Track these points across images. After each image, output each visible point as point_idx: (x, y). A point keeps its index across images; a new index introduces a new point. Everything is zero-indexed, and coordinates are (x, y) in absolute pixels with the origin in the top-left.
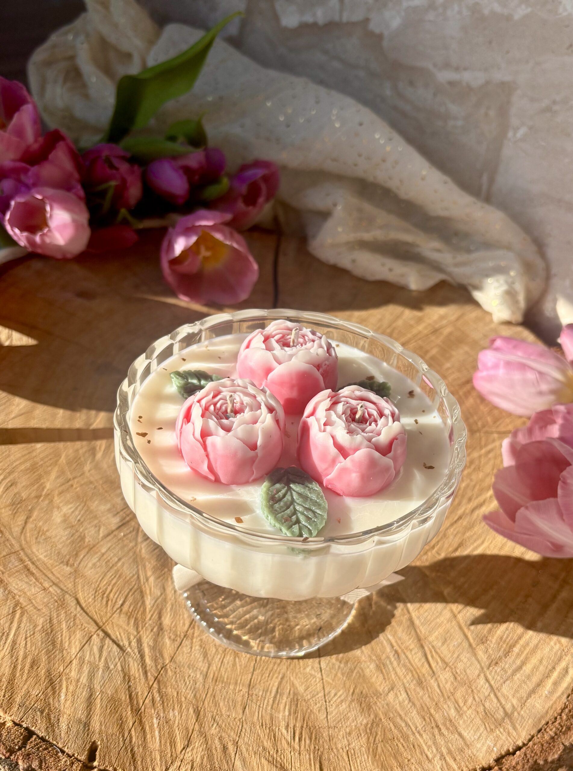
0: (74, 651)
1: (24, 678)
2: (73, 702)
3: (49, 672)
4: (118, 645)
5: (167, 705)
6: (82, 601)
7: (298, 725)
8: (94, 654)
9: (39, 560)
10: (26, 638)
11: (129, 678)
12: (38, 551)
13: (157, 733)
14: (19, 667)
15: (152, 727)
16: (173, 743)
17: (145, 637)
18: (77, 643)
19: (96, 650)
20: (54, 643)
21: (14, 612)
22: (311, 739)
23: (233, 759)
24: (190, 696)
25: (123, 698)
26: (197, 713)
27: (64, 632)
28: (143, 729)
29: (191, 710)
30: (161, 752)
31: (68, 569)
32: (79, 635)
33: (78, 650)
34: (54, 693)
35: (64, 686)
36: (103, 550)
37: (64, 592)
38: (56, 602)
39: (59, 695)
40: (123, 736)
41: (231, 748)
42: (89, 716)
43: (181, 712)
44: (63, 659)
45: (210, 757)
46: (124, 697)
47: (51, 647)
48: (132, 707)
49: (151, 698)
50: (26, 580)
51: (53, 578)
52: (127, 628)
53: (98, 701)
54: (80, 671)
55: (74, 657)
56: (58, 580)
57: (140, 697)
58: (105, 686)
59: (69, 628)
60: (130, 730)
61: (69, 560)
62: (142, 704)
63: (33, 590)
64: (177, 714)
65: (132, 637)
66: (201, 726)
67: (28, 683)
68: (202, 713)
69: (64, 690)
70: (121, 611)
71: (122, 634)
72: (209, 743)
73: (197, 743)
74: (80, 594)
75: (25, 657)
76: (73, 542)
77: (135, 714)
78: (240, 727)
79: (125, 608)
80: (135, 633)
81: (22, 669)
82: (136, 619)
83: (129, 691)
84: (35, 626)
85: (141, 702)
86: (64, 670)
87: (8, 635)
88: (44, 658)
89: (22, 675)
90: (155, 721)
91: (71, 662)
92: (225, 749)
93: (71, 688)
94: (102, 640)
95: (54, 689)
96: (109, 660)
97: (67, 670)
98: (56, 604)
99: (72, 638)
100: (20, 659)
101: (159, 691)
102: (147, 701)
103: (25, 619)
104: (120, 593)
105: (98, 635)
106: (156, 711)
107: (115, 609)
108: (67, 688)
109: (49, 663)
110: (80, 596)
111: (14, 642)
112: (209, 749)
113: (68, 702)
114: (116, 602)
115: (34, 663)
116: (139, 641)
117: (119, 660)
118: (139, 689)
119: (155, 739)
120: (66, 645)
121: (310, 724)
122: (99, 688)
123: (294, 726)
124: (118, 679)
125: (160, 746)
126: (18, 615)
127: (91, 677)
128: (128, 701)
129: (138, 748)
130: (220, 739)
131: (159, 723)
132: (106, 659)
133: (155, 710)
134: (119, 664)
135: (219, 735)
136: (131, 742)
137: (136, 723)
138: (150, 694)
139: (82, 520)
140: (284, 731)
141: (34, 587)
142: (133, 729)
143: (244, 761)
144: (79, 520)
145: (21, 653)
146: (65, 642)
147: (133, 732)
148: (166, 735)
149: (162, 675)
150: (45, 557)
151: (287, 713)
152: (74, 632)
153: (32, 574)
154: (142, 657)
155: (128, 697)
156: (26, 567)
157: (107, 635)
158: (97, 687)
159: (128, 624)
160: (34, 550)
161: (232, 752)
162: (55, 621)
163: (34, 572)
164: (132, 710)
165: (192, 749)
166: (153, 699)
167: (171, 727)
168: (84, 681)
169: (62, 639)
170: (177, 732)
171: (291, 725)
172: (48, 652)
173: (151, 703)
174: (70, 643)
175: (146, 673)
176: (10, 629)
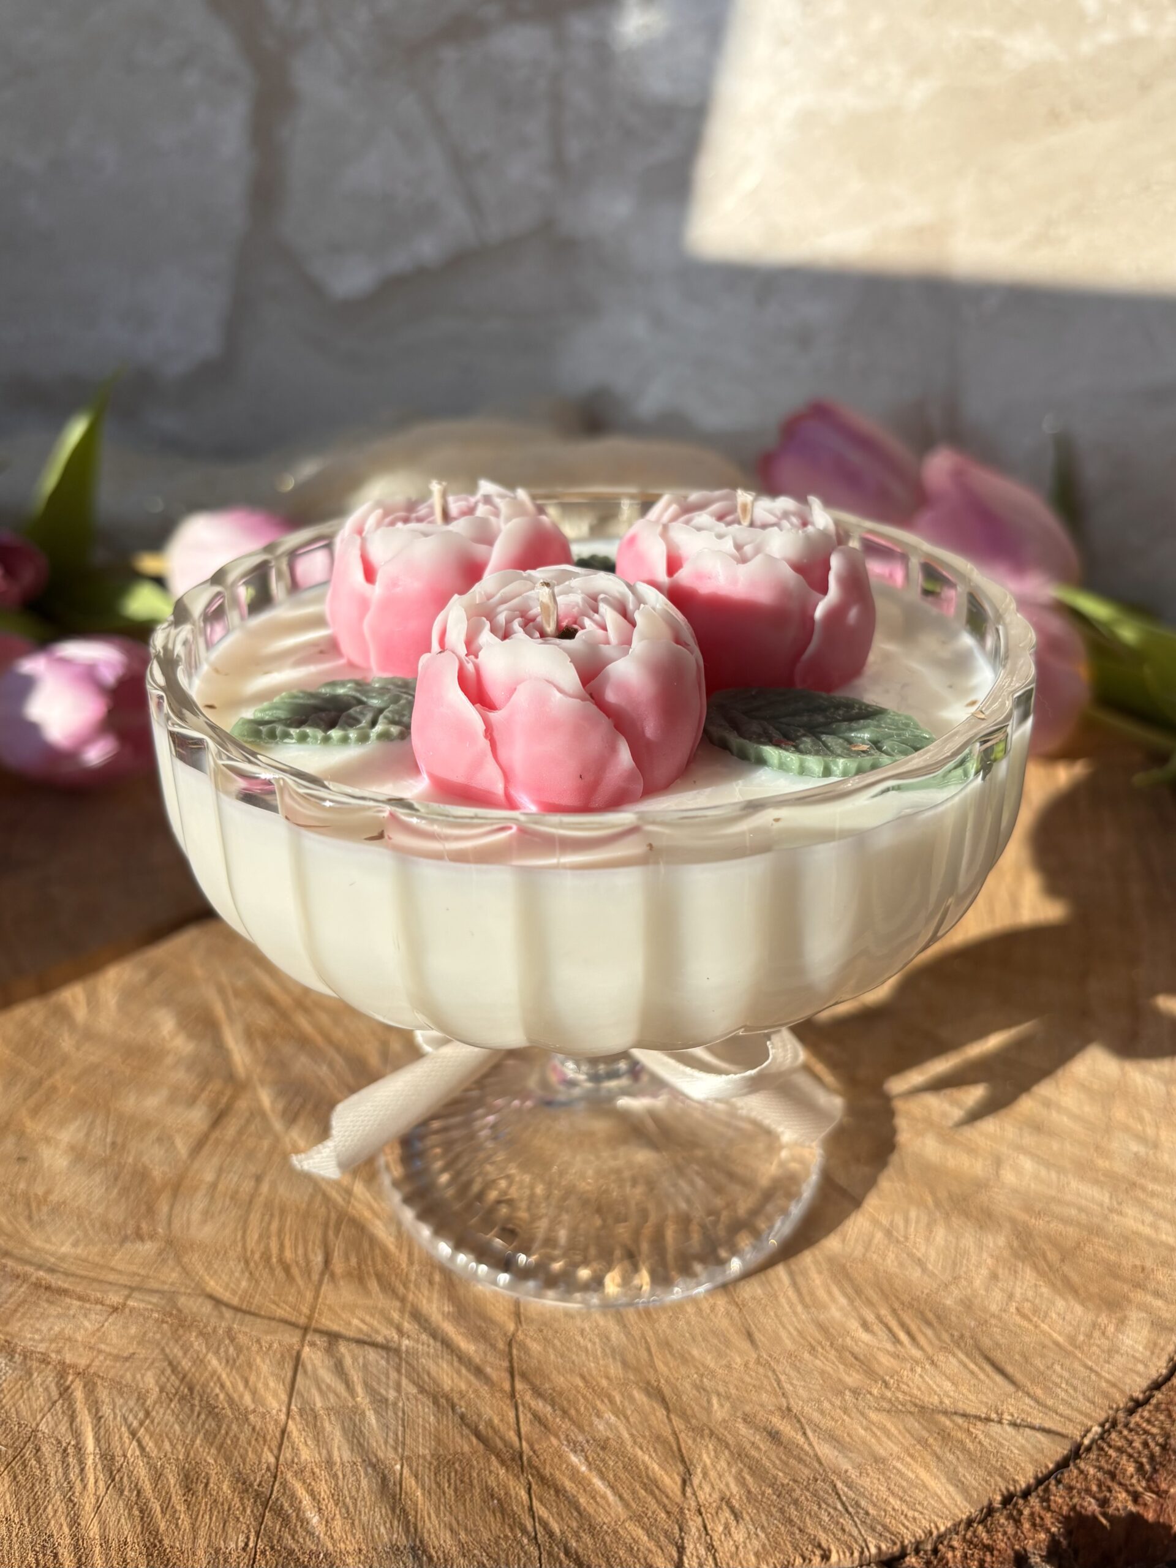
0: (275, 1403)
1: (185, 1522)
2: (348, 1516)
3: (242, 1483)
4: (374, 1345)
5: (577, 1411)
6: (226, 1296)
7: (884, 1312)
8: (329, 1387)
9: (63, 1258)
10: (133, 1434)
11: (448, 1399)
12: (48, 1240)
13: (598, 1483)
14: (156, 1507)
15: (574, 1475)
16: (652, 1485)
17: (425, 1302)
18: (272, 1384)
19: (328, 1377)
20: (212, 1411)
21: (65, 1392)
22: (929, 1324)
23: (806, 1447)
24: (615, 1369)
25: (466, 1448)
26: (656, 1394)
27: (224, 1376)
28: (559, 1491)
29: (639, 1396)
30: (638, 1519)
31: (148, 1248)
32: (264, 1366)
33: (284, 1397)
34: (286, 1521)
35: (301, 1492)
36: (209, 1177)
37: (171, 1297)
38: (163, 1322)
39: (304, 1521)
40: (524, 1531)
41: (786, 1428)
42: (410, 1527)
43: (619, 1412)
44: (260, 1436)
45: (757, 1470)
46: (466, 1445)
47: (211, 1424)
48: (498, 1456)
49: (529, 1415)
50: (53, 1311)
51: (124, 1280)
52: (370, 1302)
53: (410, 1483)
54: (319, 1438)
55: (283, 1417)
56: (138, 1279)
57: (502, 1428)
58: (404, 1444)
59: (230, 1363)
60: (531, 1508)
61: (138, 1228)
62: (515, 1439)
63: (87, 1324)
64: (613, 1419)
65: (396, 1316)
66: (684, 1416)
67: (203, 1532)
68: (667, 1391)
69: (306, 1501)
70: (333, 1276)
71: (368, 1318)
72: (731, 1440)
73: (705, 1455)
74: (212, 1283)
75: (157, 1476)
76: (125, 1191)
77: (517, 1470)
78: (770, 1374)
79: (338, 1266)
80: (398, 1304)
81: (167, 1507)
82: (379, 1277)
83: (468, 1426)
84: (141, 1398)
85: (512, 1436)
86: (277, 1459)
87: (79, 1448)
88: (209, 1457)
89: (174, 1519)
90: (574, 1459)
91: (283, 1432)
92: (774, 1436)
93: (323, 1489)
94: (330, 1350)
95: (279, 1512)
96: (374, 1384)
97: (287, 1454)
98: (165, 1326)
99: (252, 1378)
100: (147, 1487)
101: (538, 1393)
102: (525, 1428)
103: (103, 1394)
104: (306, 1242)
105: (313, 1344)
106: (562, 1437)
107: (315, 1277)
108: (312, 1494)
109: (228, 1460)
110: (213, 1285)
111: (107, 1458)
112: (739, 1455)
113: (338, 1523)
114: (308, 1262)
115: (189, 1480)
116: (417, 1316)
117: (399, 1371)
118: (488, 1412)
119: (604, 1497)
120: (248, 1399)
121: (906, 1298)
122: (391, 1454)
123: (879, 1317)
124: (425, 1413)
125: (627, 1506)
126: (79, 1394)
127: (356, 1437)
128: (481, 1447)
129: (579, 1539)
130: (747, 1419)
131: (586, 1459)
132: (366, 1385)
133: (557, 1437)
134: (404, 1382)
135: (739, 1414)
136: (551, 1534)
137: (534, 1487)
138: (521, 1408)
139: (119, 1140)
140: (865, 1337)
141: (85, 1316)
142: (536, 1504)
143: (832, 1438)
144: (114, 1144)
145: (142, 1472)
146: (241, 1397)
147: (541, 1511)
148: (623, 1475)
149: (520, 1358)
150: (75, 1244)
151: (843, 1301)
152: (250, 1365)
153: (64, 1292)
154: (447, 1344)
155: (474, 1440)
156: (37, 1285)
157: (333, 1337)
158: (386, 1454)
159: (367, 1293)
160: (38, 1243)
161: (793, 1433)
162: (186, 1364)
163: (66, 1286)
164: (503, 1463)
165: (705, 1474)
166: (537, 1418)
167: (620, 1453)
168: (347, 1455)
169: (227, 1394)
170: (643, 1457)
171: (871, 1318)
172: (210, 1438)
173: (538, 1428)
174: (254, 1393)
175: (478, 1371)
176: (77, 1434)
